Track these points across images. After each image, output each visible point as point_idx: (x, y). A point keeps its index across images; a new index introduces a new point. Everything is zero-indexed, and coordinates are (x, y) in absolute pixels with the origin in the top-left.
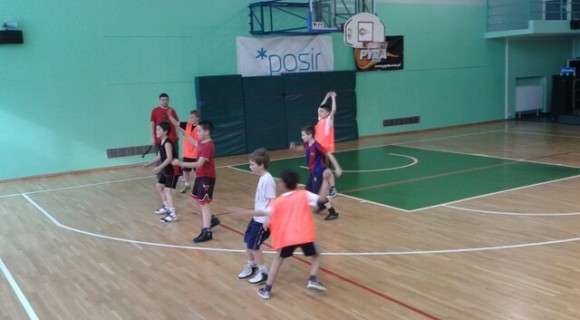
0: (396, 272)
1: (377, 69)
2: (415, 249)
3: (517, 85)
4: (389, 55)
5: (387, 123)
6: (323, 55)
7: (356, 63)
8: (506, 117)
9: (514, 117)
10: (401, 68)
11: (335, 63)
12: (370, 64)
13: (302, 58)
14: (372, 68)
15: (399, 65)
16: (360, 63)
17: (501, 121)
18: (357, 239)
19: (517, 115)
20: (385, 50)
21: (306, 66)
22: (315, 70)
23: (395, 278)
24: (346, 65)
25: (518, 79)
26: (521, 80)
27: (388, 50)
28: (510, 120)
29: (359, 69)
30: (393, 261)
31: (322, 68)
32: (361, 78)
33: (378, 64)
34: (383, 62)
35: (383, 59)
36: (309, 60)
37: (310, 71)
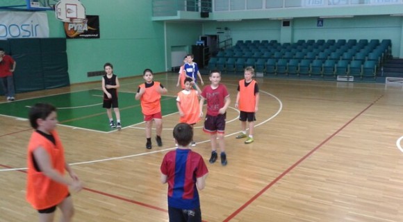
0: (99, 173)
1: (81, 37)
2: (111, 157)
3: (172, 50)
4: (89, 28)
5: (90, 74)
6: (40, 27)
7: (66, 32)
8: (166, 71)
9: (170, 70)
10: (98, 37)
11: (50, 33)
12: (76, 33)
13: (24, 28)
14: (78, 37)
15: (97, 35)
16: (69, 33)
17: (164, 73)
18: (70, 154)
19: (173, 70)
20: (86, 25)
21: (27, 34)
22: (34, 37)
23: (98, 177)
24: (59, 34)
25: (172, 47)
26: (174, 48)
27: (89, 25)
28: (168, 72)
29: (68, 37)
30: (96, 167)
31: (40, 35)
32: (70, 43)
33: (82, 34)
34: (85, 33)
35: (85, 31)
36: (30, 29)
37: (31, 37)
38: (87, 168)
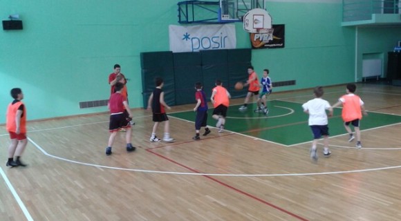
0: (279, 189)
1: (266, 47)
2: (291, 172)
3: (363, 59)
4: (275, 37)
6: (228, 38)
7: (252, 43)
8: (356, 81)
9: (361, 81)
10: (283, 47)
11: (237, 45)
12: (262, 44)
13: (214, 40)
14: (263, 47)
15: (282, 45)
16: (254, 43)
18: (252, 165)
19: (363, 80)
20: (271, 35)
21: (217, 46)
22: (223, 48)
23: (278, 192)
24: (245, 44)
25: (364, 54)
26: (366, 55)
27: (274, 34)
28: (359, 83)
29: (254, 48)
30: (276, 180)
31: (228, 47)
32: (255, 53)
33: (267, 44)
34: (271, 42)
35: (270, 41)
36: (219, 41)
37: (220, 48)
38: (267, 181)
